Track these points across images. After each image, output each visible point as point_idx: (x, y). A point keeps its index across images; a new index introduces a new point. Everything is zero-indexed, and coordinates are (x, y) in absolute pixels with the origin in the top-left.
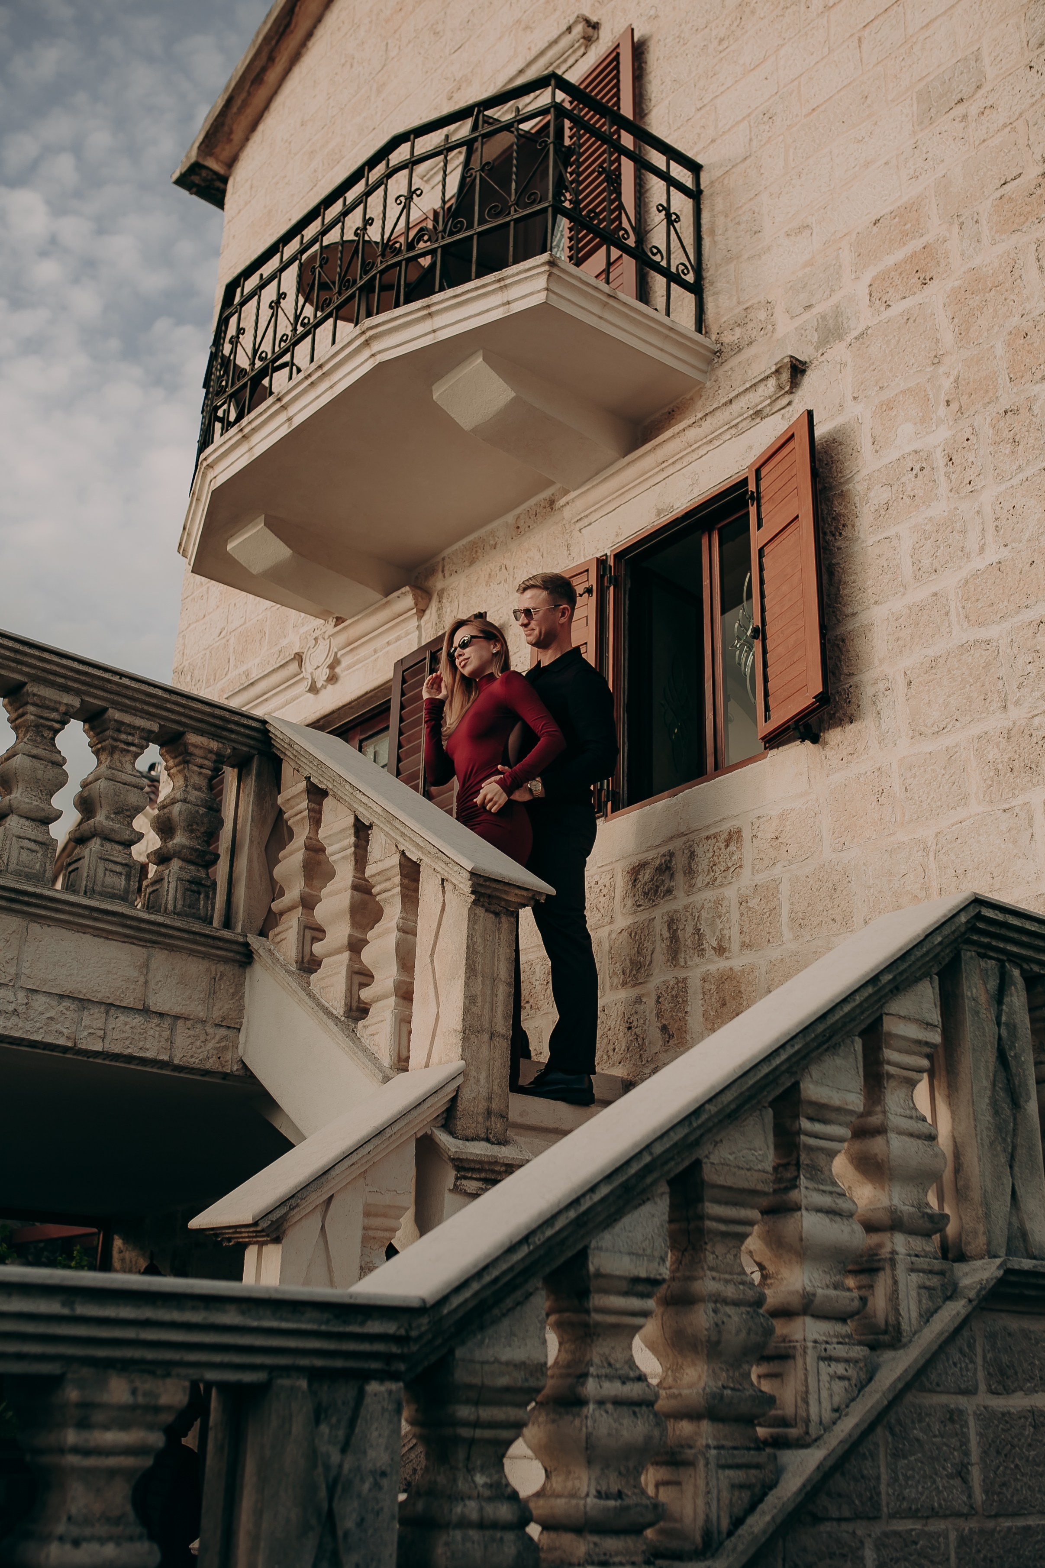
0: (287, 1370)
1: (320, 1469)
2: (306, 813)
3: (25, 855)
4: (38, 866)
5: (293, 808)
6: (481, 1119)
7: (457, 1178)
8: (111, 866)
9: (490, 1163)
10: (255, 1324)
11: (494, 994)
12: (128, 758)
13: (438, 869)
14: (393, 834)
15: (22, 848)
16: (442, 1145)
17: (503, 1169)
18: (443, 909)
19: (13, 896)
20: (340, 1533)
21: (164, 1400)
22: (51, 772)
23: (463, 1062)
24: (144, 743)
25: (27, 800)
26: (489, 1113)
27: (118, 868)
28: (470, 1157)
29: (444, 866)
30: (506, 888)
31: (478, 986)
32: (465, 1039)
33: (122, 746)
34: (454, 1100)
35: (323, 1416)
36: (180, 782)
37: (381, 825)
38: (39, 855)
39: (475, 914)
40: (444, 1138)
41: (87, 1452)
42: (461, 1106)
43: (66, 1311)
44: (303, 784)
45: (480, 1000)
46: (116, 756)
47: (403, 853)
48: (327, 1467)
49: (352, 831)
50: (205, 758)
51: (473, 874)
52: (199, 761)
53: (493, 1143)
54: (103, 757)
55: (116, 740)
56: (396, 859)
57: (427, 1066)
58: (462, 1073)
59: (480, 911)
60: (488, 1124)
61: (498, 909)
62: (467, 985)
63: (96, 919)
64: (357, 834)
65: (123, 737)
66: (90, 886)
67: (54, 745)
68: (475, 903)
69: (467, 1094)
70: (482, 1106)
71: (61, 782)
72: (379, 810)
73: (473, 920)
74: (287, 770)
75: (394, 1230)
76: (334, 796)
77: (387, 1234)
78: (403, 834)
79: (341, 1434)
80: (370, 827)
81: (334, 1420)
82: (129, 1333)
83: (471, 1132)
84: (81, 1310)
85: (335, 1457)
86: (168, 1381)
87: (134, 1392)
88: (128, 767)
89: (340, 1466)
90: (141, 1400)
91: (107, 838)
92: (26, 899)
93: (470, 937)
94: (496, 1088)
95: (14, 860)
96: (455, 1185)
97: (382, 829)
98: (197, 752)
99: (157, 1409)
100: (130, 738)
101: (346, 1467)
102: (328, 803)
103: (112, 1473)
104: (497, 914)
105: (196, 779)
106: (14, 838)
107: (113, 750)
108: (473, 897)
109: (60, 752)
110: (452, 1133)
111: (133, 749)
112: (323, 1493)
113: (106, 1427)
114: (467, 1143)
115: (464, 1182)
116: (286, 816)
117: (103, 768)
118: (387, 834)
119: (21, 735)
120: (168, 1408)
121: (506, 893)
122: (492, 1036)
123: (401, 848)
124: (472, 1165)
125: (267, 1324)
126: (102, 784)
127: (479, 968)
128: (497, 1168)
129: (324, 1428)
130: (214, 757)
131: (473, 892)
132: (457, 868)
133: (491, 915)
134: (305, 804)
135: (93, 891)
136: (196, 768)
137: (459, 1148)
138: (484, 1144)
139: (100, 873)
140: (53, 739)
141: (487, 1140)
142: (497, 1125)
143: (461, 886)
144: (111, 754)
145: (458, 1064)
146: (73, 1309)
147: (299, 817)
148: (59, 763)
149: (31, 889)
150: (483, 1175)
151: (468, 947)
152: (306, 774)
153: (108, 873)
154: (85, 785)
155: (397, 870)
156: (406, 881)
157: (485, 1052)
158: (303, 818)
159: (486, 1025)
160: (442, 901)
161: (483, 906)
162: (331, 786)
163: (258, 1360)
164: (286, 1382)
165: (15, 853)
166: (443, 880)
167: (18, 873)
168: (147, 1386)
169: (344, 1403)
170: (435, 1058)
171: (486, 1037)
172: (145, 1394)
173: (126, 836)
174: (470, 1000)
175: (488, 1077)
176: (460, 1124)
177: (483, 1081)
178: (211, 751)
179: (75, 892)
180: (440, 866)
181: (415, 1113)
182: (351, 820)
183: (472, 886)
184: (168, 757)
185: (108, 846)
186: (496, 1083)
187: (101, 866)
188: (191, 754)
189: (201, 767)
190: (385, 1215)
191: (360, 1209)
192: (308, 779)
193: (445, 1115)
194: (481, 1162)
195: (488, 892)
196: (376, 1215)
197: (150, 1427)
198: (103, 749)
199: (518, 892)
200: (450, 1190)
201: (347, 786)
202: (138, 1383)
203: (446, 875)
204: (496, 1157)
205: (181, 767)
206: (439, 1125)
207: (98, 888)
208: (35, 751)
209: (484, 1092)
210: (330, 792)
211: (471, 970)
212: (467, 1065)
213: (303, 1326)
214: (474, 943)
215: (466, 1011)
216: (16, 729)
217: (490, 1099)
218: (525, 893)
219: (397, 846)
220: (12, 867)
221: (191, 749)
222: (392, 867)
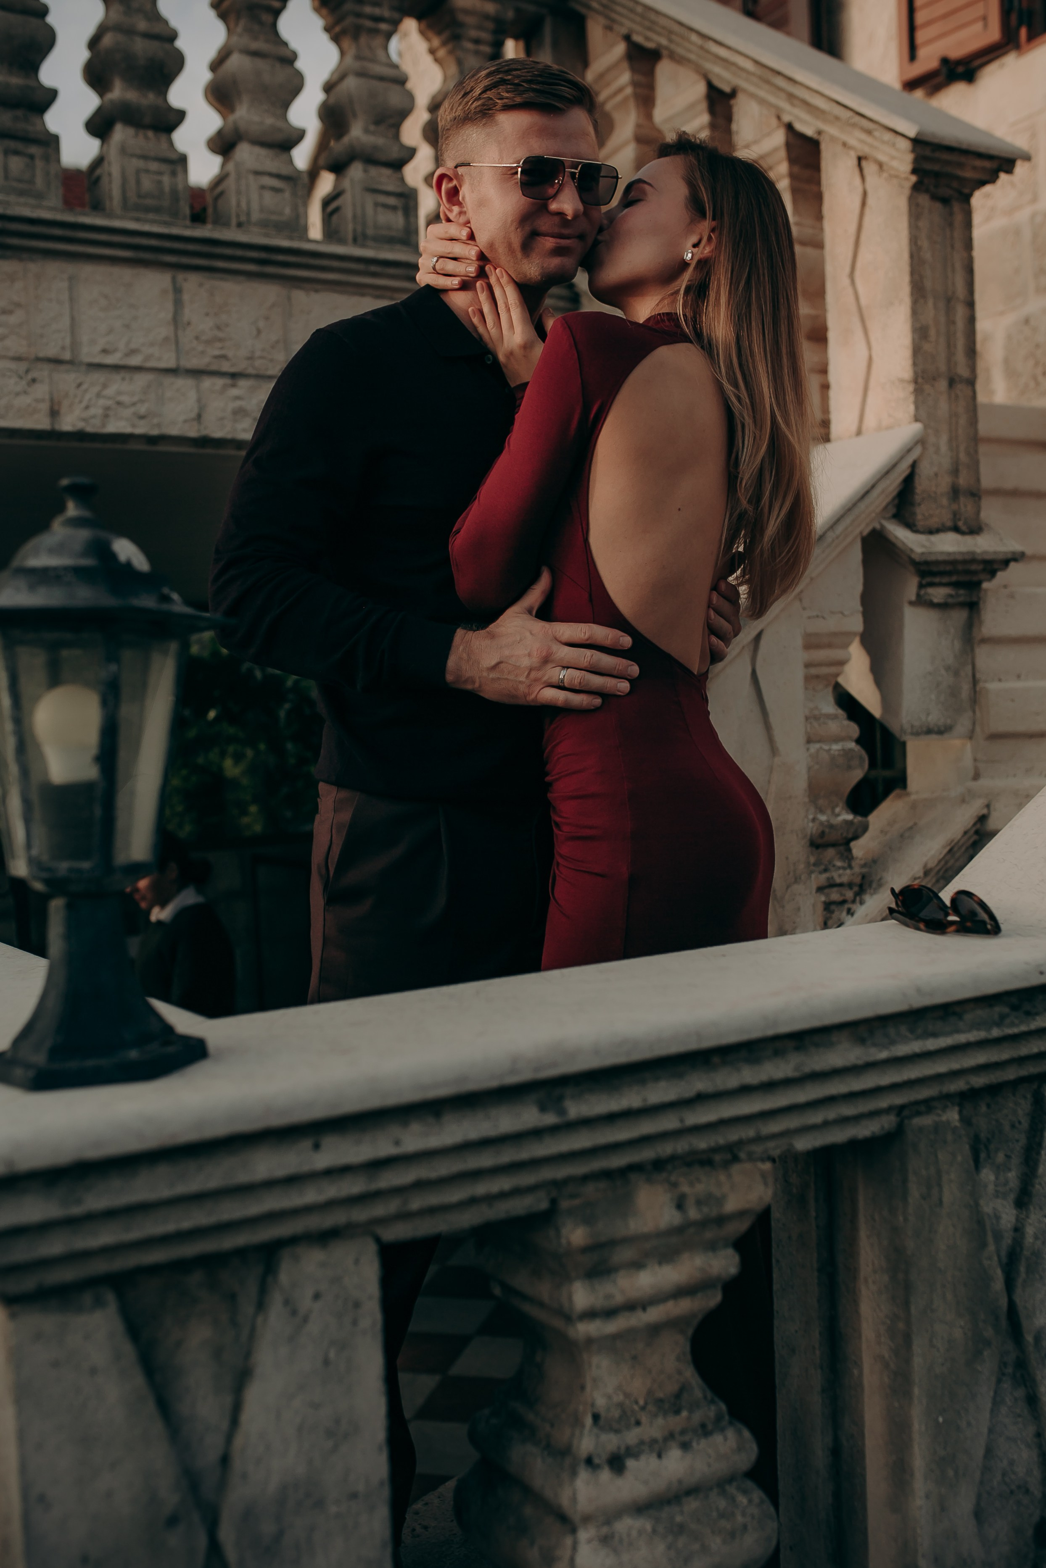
0: (927, 1106)
1: (992, 1248)
2: (629, 91)
3: (268, 197)
4: (287, 211)
5: (608, 84)
6: (945, 501)
7: (921, 586)
8: (382, 199)
9: (965, 562)
10: (884, 1055)
11: (951, 322)
12: (378, 41)
13: (852, 142)
14: (772, 99)
15: (263, 187)
16: (900, 545)
17: (980, 567)
18: (864, 204)
19: (263, 255)
20: (1029, 1338)
21: (731, 1205)
22: (281, 74)
23: (918, 427)
24: (396, 15)
25: (256, 118)
26: (955, 492)
27: (392, 201)
28: (941, 558)
29: (863, 136)
30: (963, 159)
31: (929, 312)
32: (918, 391)
33: (369, 24)
34: (909, 481)
35: (983, 1155)
36: (453, 69)
37: (752, 89)
38: (287, 195)
39: (917, 205)
40: (900, 534)
41: (610, 1313)
42: (921, 485)
43: (550, 1119)
44: (620, 49)
45: (932, 332)
46: (363, 40)
47: (789, 127)
48: (998, 1236)
49: (704, 106)
50: (480, 28)
51: (918, 143)
52: (473, 33)
53: (963, 533)
54: (347, 43)
55: (359, 15)
56: (779, 138)
57: (859, 433)
58: (921, 441)
59: (924, 200)
60: (955, 507)
61: (945, 192)
62: (915, 313)
63: (374, 275)
64: (712, 109)
65: (368, 10)
66: (359, 229)
67: (276, 33)
68: (916, 188)
69: (925, 470)
70: (945, 483)
71: (296, 85)
72: (748, 65)
73: (915, 213)
74: (595, 31)
75: (842, 663)
76: (673, 56)
77: (833, 670)
78: (791, 97)
79: (1013, 1176)
80: (733, 94)
81: (1000, 1157)
82: (669, 1122)
83: (934, 522)
84: (575, 1109)
85: (1008, 1216)
86: (736, 1168)
87: (680, 1205)
88: (380, 54)
89: (1018, 1229)
90: (693, 1214)
91: (370, 159)
92: (281, 258)
93: (914, 241)
94: (962, 456)
95: (255, 206)
96: (918, 595)
97: (753, 96)
98: (470, 20)
99: (721, 1220)
100: (377, 11)
101: (1030, 1231)
102: (664, 69)
103: (655, 1330)
104: (945, 201)
105: (472, 62)
106: (251, 177)
107: (356, 33)
108: (914, 179)
109: (285, 44)
110: (911, 526)
111: (384, 26)
112: (998, 1284)
113: (637, 1265)
114: (934, 538)
115: (931, 590)
116: (602, 97)
117: (349, 60)
118: (762, 102)
119: (232, 25)
120: (741, 1214)
121: (961, 165)
122: (952, 382)
123: (786, 118)
124: (942, 568)
125: (902, 1049)
126: (351, 83)
127: (928, 284)
128: (974, 567)
129: (987, 1175)
130: (491, 25)
131: (914, 171)
132: (888, 136)
133: (938, 205)
134: (625, 77)
135: (365, 236)
136: (469, 46)
137: (923, 546)
138: (951, 536)
139: (370, 210)
140: (274, 25)
141: (956, 529)
142: (966, 506)
143: (895, 164)
144: (356, 37)
145: (909, 430)
146: (562, 1112)
147: (619, 98)
148: (288, 59)
149: (285, 243)
150: (954, 578)
151: (912, 256)
152: (624, 31)
153: (380, 209)
154: (328, 88)
155: (783, 153)
156: (796, 169)
157: (944, 406)
158: (626, 100)
159: (943, 368)
160: (860, 190)
161: (927, 191)
162: (664, 41)
163: (883, 1103)
164: (926, 1121)
165: (255, 196)
166: (860, 159)
167: (264, 224)
168: (700, 1188)
169: (1013, 1126)
170: (870, 421)
171: (943, 384)
172: (699, 1203)
173: (394, 154)
174: (920, 333)
175: (950, 440)
176: (922, 512)
177: (944, 448)
178: (486, 17)
179: (342, 241)
180: (856, 139)
181: (862, 506)
182: (700, 89)
183: (916, 161)
184: (430, 34)
185: (374, 171)
186: (962, 448)
187: (369, 199)
188: (461, 25)
189: (477, 41)
190: (830, 646)
191: (799, 642)
192: (627, 38)
193: (896, 501)
194: (954, 563)
195: (936, 167)
196: (818, 647)
197: (712, 1247)
198: (344, 32)
199: (978, 163)
200: (911, 603)
201: (694, 37)
202: (685, 1189)
203: (866, 150)
204: (973, 553)
205: (450, 46)
206: (890, 514)
207: (370, 232)
208: (255, 45)
209: (946, 462)
210: (665, 53)
211: (918, 290)
212: (926, 427)
213: (962, 1038)
214: (919, 249)
215: (917, 351)
216: (223, 16)
217: (955, 472)
218: (987, 164)
219: (779, 118)
220: (255, 216)
221: (461, 17)
222: (775, 150)
